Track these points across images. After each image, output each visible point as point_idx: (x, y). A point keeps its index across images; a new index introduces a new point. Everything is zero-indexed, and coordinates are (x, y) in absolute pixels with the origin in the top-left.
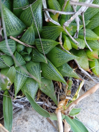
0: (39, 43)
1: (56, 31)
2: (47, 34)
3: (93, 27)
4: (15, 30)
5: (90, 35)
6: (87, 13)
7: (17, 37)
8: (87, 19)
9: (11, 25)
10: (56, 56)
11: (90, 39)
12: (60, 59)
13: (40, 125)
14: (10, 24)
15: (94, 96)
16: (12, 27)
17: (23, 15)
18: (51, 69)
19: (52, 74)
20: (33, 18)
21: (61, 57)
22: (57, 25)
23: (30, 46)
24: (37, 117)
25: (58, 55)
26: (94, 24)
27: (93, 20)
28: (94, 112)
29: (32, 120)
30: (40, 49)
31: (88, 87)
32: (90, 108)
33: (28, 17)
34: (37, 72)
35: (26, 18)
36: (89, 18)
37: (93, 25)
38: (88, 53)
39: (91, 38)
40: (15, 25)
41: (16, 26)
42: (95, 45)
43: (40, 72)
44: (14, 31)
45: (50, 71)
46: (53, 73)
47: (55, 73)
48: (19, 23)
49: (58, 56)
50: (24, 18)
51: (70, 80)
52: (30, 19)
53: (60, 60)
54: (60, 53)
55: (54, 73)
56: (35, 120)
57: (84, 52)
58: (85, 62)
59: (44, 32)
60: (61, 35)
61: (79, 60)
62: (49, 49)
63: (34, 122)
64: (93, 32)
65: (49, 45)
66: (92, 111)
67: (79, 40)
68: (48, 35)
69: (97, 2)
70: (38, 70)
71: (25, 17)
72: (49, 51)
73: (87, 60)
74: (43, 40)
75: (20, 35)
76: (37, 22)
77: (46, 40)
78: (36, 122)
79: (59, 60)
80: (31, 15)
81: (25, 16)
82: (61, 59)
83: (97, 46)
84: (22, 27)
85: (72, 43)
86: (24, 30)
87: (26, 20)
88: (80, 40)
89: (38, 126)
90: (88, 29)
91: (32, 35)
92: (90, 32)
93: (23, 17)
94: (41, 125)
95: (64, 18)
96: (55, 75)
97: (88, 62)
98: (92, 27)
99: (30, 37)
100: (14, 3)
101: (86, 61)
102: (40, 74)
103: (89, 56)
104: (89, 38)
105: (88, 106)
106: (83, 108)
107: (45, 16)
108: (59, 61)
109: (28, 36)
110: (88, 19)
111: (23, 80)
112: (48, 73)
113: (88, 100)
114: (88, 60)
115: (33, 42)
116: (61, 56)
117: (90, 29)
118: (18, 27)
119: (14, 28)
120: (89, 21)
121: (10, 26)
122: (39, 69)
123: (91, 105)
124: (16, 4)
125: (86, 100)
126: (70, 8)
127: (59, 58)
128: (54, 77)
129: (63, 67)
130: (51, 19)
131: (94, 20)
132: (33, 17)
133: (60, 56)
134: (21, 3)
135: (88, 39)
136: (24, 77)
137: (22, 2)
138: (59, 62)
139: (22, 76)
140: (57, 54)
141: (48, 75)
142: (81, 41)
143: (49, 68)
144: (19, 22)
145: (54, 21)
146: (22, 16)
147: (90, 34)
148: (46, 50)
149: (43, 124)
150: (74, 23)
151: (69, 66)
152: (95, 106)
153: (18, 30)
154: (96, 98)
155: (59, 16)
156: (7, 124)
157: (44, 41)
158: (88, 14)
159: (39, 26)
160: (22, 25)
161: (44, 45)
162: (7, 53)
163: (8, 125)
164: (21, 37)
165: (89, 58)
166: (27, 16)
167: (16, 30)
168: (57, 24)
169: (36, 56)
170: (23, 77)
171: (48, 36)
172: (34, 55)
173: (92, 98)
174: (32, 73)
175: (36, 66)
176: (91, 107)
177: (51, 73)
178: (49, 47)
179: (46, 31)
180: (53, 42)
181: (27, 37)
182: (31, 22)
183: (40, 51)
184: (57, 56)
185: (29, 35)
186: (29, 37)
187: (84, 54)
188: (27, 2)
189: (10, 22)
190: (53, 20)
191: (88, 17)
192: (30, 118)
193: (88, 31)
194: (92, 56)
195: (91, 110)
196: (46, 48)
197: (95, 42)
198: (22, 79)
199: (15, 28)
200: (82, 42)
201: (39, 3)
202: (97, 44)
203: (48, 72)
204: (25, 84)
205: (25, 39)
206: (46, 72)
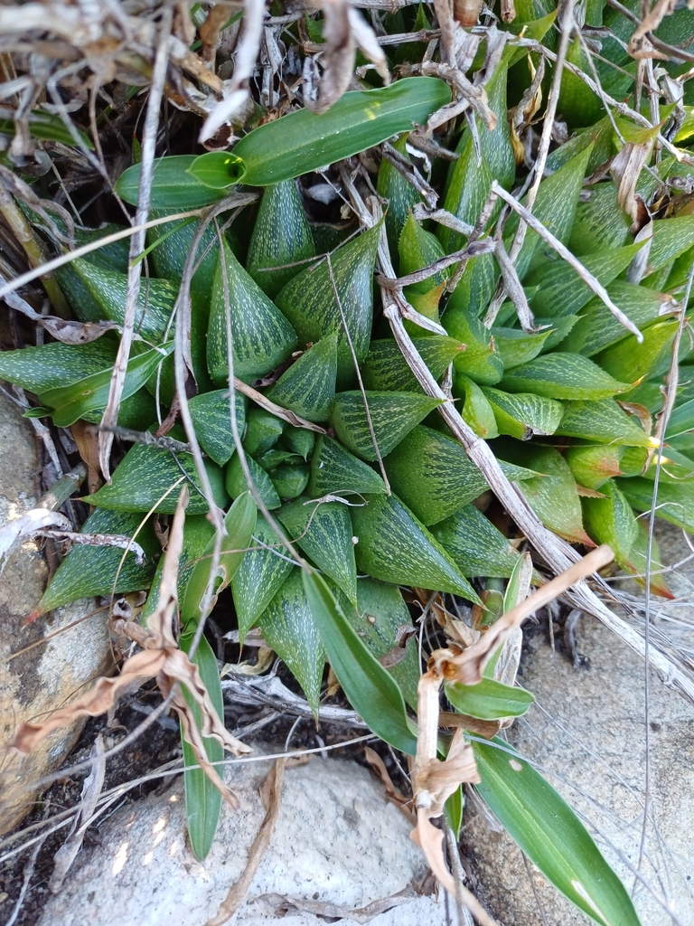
0: (352, 409)
1: (431, 356)
2: (388, 371)
3: (597, 344)
4: (257, 350)
5: (578, 378)
6: (567, 285)
7: (259, 382)
8: (567, 309)
9: (245, 327)
10: (427, 466)
11: (582, 392)
12: (446, 479)
13: (338, 832)
14: (241, 325)
15: (622, 690)
16: (249, 339)
17: (291, 293)
18: (402, 529)
19: (407, 552)
20: (336, 305)
21: (449, 471)
22: (432, 334)
23: (307, 425)
24: (326, 791)
25: (435, 463)
26: (599, 332)
27: (596, 312)
28: (631, 776)
29: (301, 803)
30: (356, 432)
31: (589, 647)
32: (609, 754)
33: (315, 301)
34: (336, 543)
35: (305, 305)
36: (576, 305)
37: (597, 336)
38: (574, 461)
39: (587, 391)
40: (259, 331)
41: (262, 334)
42: (606, 421)
43: (350, 541)
44: (252, 353)
45: (399, 537)
46: (410, 546)
47: (421, 547)
48: (276, 323)
49: (438, 467)
50: (296, 301)
51: (492, 591)
52: (324, 310)
53: (446, 486)
54: (445, 455)
55: (417, 546)
56: (313, 803)
57: (559, 460)
58: (563, 502)
59: (378, 362)
60: (450, 372)
61: (536, 494)
62: (399, 430)
63: (310, 812)
64: (593, 366)
65: (401, 413)
66: (619, 774)
67: (531, 400)
68: (396, 373)
69: (609, 237)
70: (341, 534)
71: (304, 300)
72: (396, 438)
73: (573, 495)
74: (373, 394)
75: (271, 377)
76: (349, 322)
77: (382, 394)
78: (320, 815)
79: (440, 487)
80: (330, 292)
81: (301, 297)
82: (450, 482)
83: (613, 424)
84: (284, 342)
85: (500, 410)
86: (294, 354)
87: (303, 311)
88: (534, 399)
89: (331, 838)
90: (574, 352)
91: (326, 372)
92: (579, 365)
93: (290, 302)
94: (346, 838)
95: (461, 308)
96: (422, 556)
97: (579, 502)
98: (590, 343)
99: (319, 382)
100: (256, 244)
101: (570, 498)
102: (350, 550)
103: (580, 470)
104: (575, 391)
105: (595, 744)
106: (568, 752)
107: (384, 299)
108: (439, 491)
109: (312, 376)
110: (570, 308)
111: (274, 574)
112: (387, 549)
113: (591, 715)
114: (577, 493)
115: (325, 404)
116: (451, 465)
117: (582, 352)
118: (271, 340)
119: (254, 343)
120: (575, 319)
121: (242, 332)
122: (347, 527)
123: (609, 739)
124: (263, 248)
125: (582, 715)
126: (488, 265)
127: (440, 475)
128: (416, 567)
129: (460, 529)
130: (411, 309)
131: (597, 315)
132: (336, 299)
133: (445, 465)
134: (285, 245)
135: (573, 395)
136: (278, 563)
137: (291, 240)
138: (443, 493)
139: (269, 558)
140: (431, 456)
141: (386, 558)
142: (540, 404)
143: (396, 524)
144: (278, 320)
145: (423, 318)
146: (287, 297)
147: (580, 371)
148: (384, 434)
149: (354, 833)
150: (505, 329)
151: (485, 520)
152: (634, 746)
153: (268, 351)
154: (634, 702)
155: (442, 298)
156: (197, 786)
157: (376, 399)
158: (568, 288)
159: (357, 336)
160: (285, 330)
161: (379, 413)
162: (213, 445)
163: (201, 791)
164: (274, 383)
165: (581, 483)
166: (311, 296)
167: (262, 350)
168: (434, 327)
169: (334, 468)
170: (274, 563)
171: (396, 377)
172: (325, 466)
173: (613, 702)
174: (314, 544)
175: (332, 518)
176: (612, 749)
177: (401, 550)
178: (398, 424)
179: (386, 356)
180: (417, 400)
181: (304, 381)
182: (328, 319)
183: (354, 443)
184: (432, 467)
185: (313, 373)
186: (314, 382)
187: (558, 468)
188: (310, 242)
189: (242, 317)
190: (417, 314)
191: (571, 300)
192: (292, 791)
193: (569, 359)
194: (591, 468)
195: (611, 765)
196: (385, 426)
197: (605, 409)
198: (270, 569)
199: (260, 343)
200: (547, 407)
201: (366, 247)
202: (612, 416)
203: (390, 541)
204: (275, 598)
205: (293, 392)
206: (377, 543)
